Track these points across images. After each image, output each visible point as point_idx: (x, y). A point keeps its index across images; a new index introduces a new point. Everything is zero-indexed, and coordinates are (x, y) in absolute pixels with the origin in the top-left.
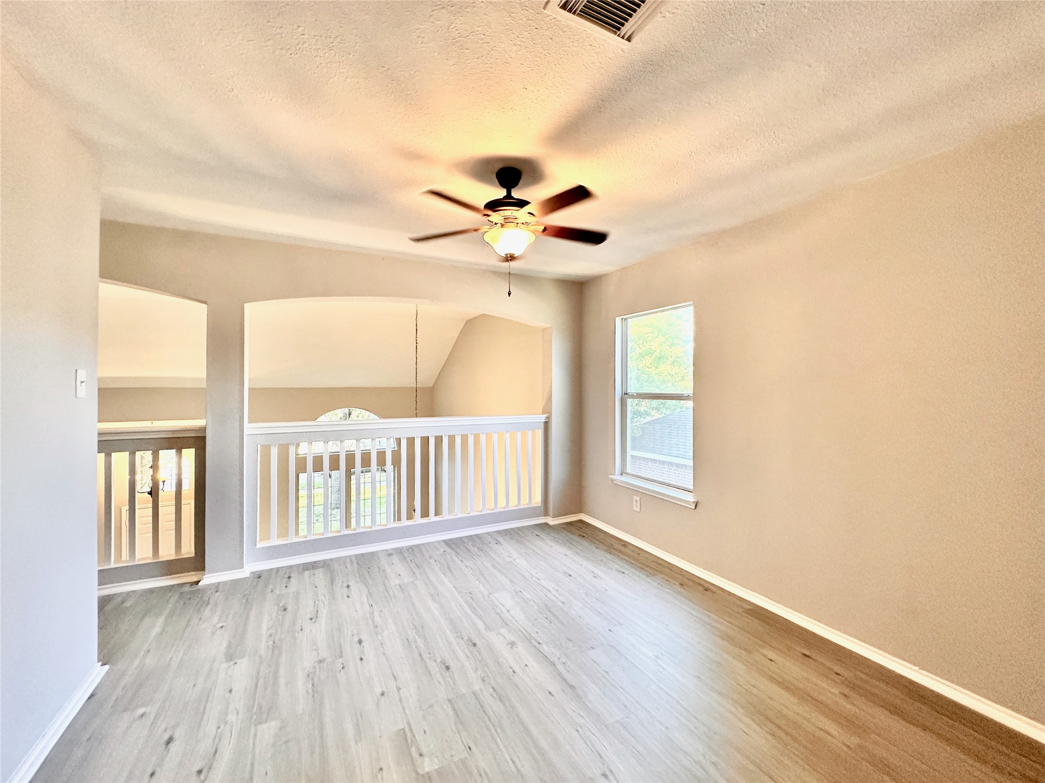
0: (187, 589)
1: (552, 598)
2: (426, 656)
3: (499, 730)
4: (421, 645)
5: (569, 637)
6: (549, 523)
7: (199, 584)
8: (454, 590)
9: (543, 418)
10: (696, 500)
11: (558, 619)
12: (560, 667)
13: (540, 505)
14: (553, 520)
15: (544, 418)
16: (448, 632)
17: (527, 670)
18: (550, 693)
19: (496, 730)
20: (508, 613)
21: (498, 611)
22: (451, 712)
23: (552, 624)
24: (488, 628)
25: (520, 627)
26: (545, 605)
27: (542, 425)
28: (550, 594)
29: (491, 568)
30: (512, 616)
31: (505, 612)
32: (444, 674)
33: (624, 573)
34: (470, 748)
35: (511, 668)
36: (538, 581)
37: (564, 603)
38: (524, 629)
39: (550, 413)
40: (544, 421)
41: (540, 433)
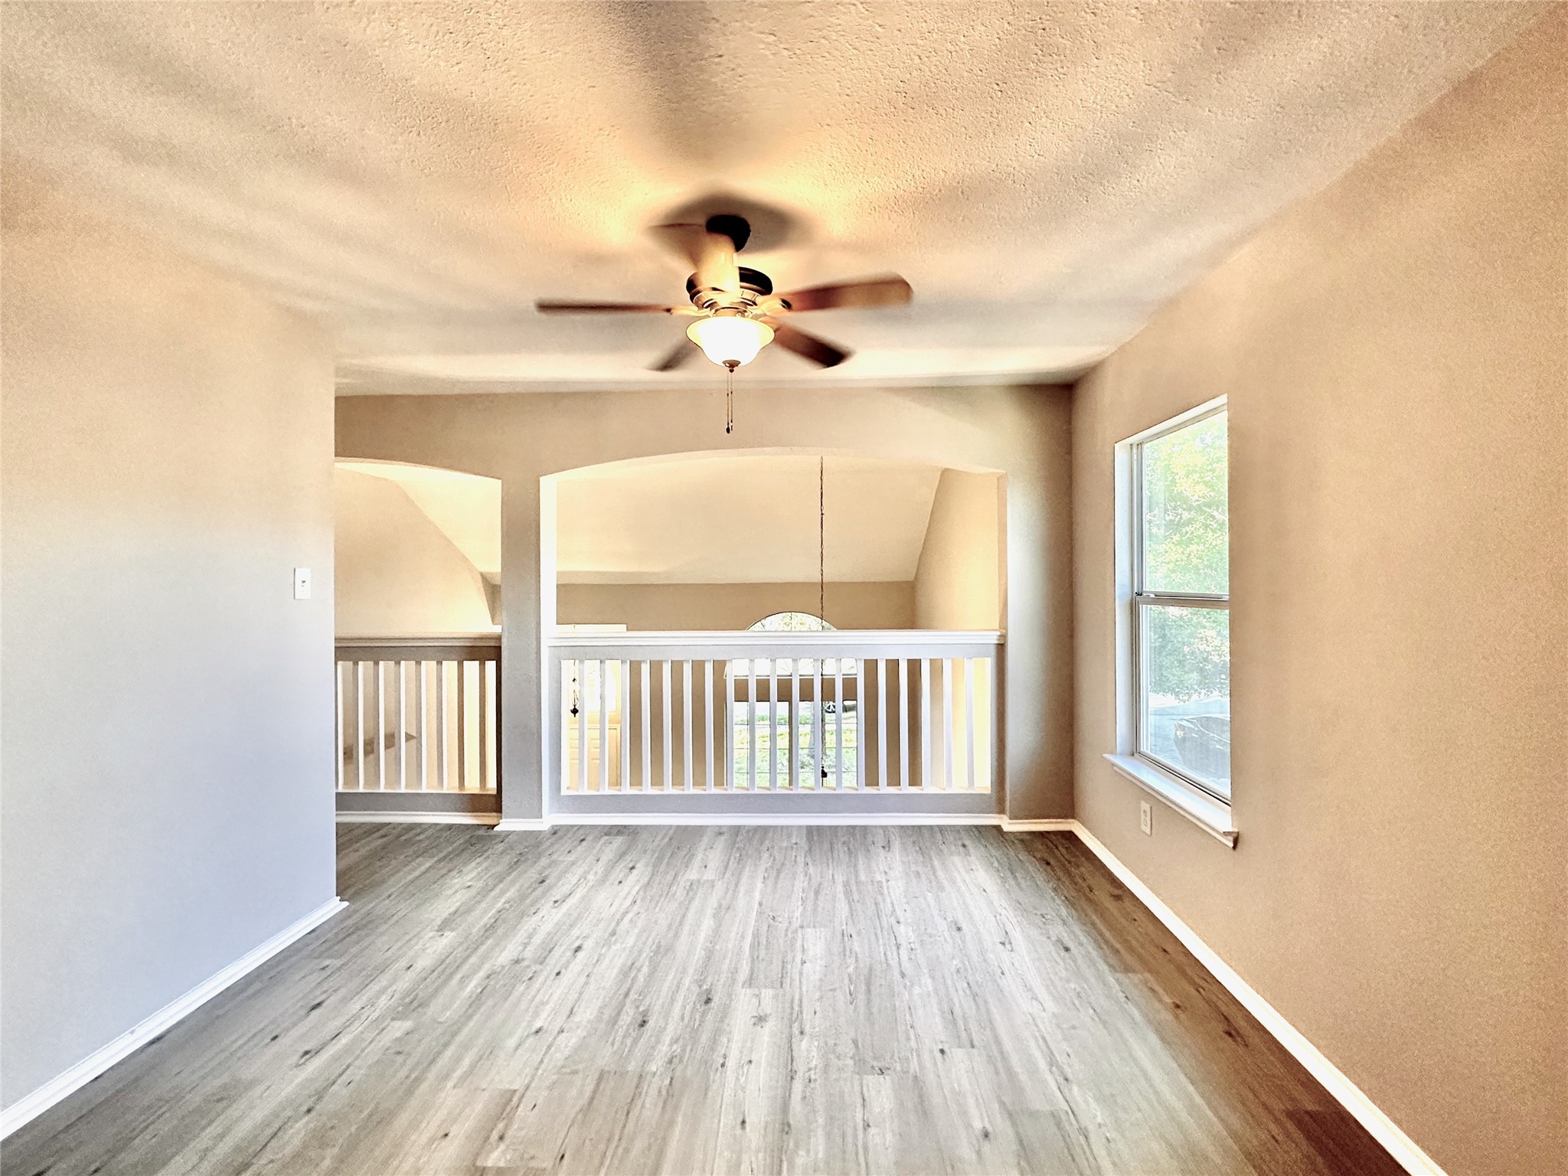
0: (481, 832)
1: (891, 962)
2: (633, 996)
3: (620, 1151)
4: (641, 978)
5: (860, 1040)
6: (1003, 827)
7: (496, 829)
8: (756, 906)
9: (993, 639)
10: (1236, 830)
11: (869, 1001)
12: (798, 1086)
13: (990, 792)
14: (1010, 824)
15: (996, 637)
16: (691, 971)
17: (745, 1070)
18: (743, 1122)
19: (617, 1147)
20: (800, 965)
21: (789, 958)
22: (588, 1094)
23: (852, 1007)
24: (750, 981)
25: (797, 997)
26: (871, 969)
27: (993, 651)
28: (895, 953)
29: (840, 888)
30: (801, 974)
31: (798, 960)
32: (631, 1030)
33: (1067, 949)
34: (563, 1157)
35: (725, 1056)
36: (895, 925)
37: (903, 975)
38: (801, 1001)
39: (1006, 628)
40: (996, 642)
41: (988, 664)
